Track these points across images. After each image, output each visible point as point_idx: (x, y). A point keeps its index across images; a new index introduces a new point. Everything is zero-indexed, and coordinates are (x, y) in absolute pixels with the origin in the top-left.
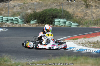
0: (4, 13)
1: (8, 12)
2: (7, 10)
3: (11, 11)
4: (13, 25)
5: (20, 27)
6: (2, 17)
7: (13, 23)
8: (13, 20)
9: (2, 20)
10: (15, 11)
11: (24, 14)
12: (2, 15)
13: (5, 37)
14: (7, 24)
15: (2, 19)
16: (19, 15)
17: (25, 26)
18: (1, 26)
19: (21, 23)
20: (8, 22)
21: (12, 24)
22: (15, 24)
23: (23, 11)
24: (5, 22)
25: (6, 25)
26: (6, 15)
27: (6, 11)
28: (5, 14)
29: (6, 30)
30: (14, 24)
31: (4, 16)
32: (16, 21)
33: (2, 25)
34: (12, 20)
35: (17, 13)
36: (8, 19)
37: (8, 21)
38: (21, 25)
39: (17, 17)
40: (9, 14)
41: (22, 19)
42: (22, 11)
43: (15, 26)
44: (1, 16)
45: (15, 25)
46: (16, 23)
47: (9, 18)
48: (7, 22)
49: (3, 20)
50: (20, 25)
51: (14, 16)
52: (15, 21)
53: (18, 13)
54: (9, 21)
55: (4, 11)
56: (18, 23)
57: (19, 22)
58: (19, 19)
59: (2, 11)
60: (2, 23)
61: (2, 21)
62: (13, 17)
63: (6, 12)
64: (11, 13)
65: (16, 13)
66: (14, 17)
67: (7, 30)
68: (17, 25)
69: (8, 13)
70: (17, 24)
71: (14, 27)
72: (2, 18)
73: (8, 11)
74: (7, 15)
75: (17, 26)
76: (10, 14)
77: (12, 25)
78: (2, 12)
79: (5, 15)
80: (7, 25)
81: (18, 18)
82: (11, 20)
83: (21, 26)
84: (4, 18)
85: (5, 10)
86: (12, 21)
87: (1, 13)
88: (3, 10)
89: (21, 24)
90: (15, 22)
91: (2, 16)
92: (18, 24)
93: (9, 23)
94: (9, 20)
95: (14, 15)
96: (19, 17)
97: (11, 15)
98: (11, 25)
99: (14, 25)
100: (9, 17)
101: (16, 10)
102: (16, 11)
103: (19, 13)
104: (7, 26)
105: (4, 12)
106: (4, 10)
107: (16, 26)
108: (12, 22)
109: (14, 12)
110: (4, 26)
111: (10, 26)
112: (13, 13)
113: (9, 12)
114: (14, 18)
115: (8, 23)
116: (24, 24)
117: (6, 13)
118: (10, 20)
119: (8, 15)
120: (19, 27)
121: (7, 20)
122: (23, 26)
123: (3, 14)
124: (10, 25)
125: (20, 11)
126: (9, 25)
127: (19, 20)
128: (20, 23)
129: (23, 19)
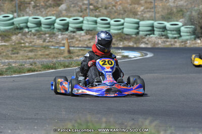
0: (142, 11)
1: (152, 8)
2: (151, 2)
3: (161, 5)
4: (167, 41)
5: (183, 46)
6: (136, 20)
7: (167, 37)
8: (167, 28)
9: (137, 31)
10: (172, 4)
11: (194, 13)
12: (138, 16)
13: (147, 73)
14: (150, 40)
15: (138, 28)
16: (183, 16)
17: (197, 45)
18: (135, 46)
19: (187, 37)
20: (154, 34)
21: (164, 39)
22: (173, 40)
23: (193, 6)
24: (146, 35)
25: (147, 44)
26: (148, 15)
27: (148, 5)
28: (145, 12)
29: (147, 54)
30: (169, 40)
31: (143, 20)
32: (173, 31)
33: (136, 43)
34: (164, 28)
35: (178, 12)
36: (153, 26)
37: (152, 30)
38: (188, 42)
39: (177, 21)
40: (155, 13)
41: (190, 27)
42: (189, 6)
43: (172, 45)
44: (135, 18)
45: (170, 42)
46: (175, 38)
47: (156, 24)
48: (149, 35)
49: (141, 28)
50: (185, 41)
51: (168, 20)
52: (171, 31)
53: (179, 10)
54: (155, 32)
55: (142, 6)
56: (181, 36)
57: (182, 34)
58: (183, 26)
59: (136, 6)
60: (139, 36)
61: (138, 33)
62: (165, 21)
63: (147, 8)
64: (160, 10)
65: (175, 10)
66: (168, 22)
67: (150, 55)
68: (176, 42)
69: (153, 10)
70: (176, 40)
71: (170, 46)
72: (137, 25)
73: (153, 6)
74: (151, 16)
75: (177, 45)
76: (158, 13)
77: (164, 42)
78: (138, 9)
79: (144, 15)
80: (150, 42)
81: (180, 24)
82: (161, 30)
83: (188, 45)
84: (141, 23)
85: (146, 2)
86: (163, 31)
87: (134, 12)
88: (139, 4)
89: (187, 40)
90: (171, 34)
91: (138, 19)
92: (181, 39)
93: (156, 38)
94: (155, 29)
95: (170, 16)
96: (181, 20)
97: (162, 16)
98: (160, 42)
99: (168, 43)
100: (155, 21)
101: (174, 2)
102: (175, 5)
103: (181, 11)
104: (149, 46)
105: (142, 8)
106: (142, 2)
107: (174, 46)
108: (163, 36)
109: (168, 9)
110: (143, 46)
111: (159, 46)
112: (166, 11)
113: (155, 7)
114: (168, 25)
115: (153, 38)
116: (195, 39)
117: (148, 10)
118: (158, 30)
119: (153, 15)
120: (181, 46)
121: (150, 28)
122: (192, 46)
123: (139, 13)
124: (158, 44)
125: (185, 4)
126: (155, 44)
127: (183, 29)
128: (184, 38)
129: (193, 27)
